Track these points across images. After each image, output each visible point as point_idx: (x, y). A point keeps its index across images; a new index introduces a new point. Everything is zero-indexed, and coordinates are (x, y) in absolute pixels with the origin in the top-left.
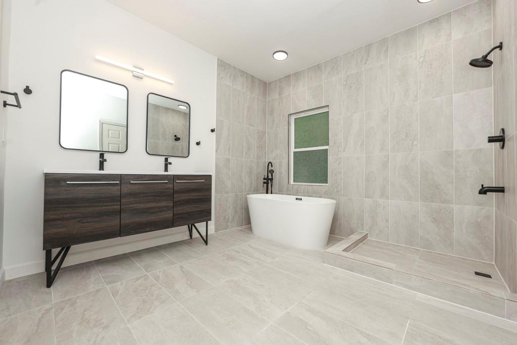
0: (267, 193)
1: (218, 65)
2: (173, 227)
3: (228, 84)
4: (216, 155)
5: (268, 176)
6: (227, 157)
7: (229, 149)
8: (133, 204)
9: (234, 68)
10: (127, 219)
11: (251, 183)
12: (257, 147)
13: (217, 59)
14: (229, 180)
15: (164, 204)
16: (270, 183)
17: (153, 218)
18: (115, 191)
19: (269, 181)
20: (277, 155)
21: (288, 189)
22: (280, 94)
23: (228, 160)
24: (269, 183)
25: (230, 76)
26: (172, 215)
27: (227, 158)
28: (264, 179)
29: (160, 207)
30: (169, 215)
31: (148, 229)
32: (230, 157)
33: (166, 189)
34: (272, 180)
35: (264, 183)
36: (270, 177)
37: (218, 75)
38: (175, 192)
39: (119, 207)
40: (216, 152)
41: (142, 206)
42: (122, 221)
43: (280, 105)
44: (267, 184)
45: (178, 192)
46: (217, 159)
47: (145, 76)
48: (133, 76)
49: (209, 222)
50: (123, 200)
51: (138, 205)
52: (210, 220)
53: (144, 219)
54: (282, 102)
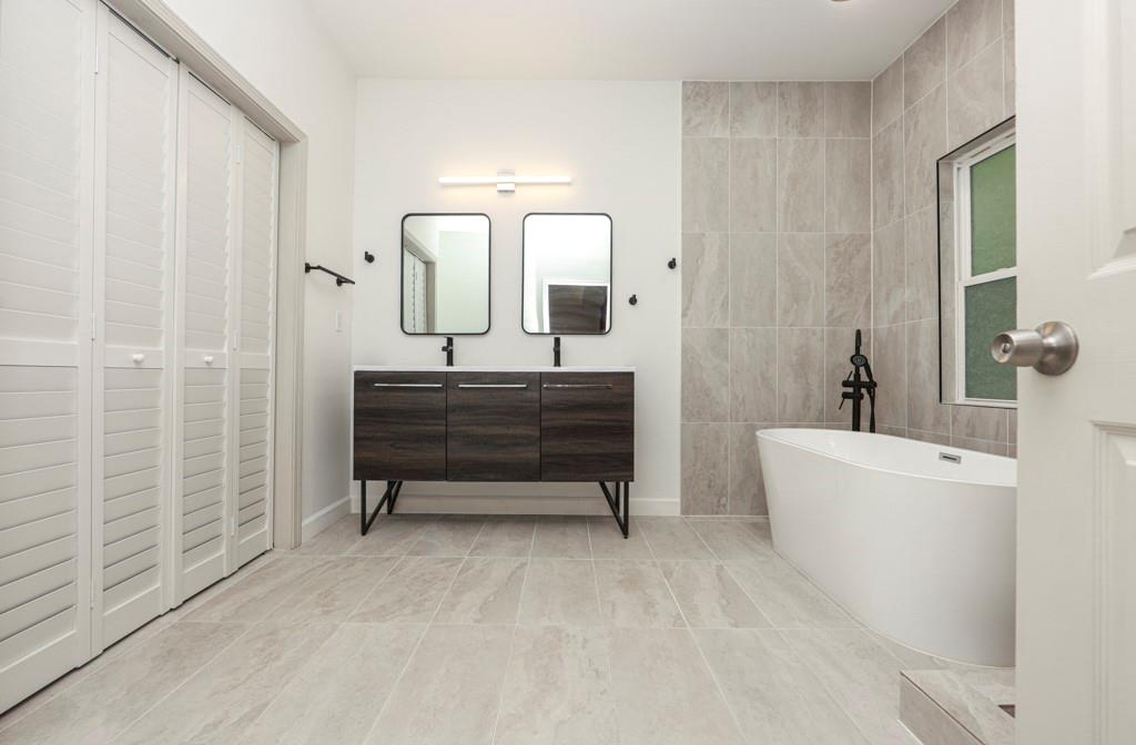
0: (856, 427)
1: (686, 98)
2: (540, 480)
3: (716, 136)
4: (683, 324)
5: (857, 375)
6: (716, 326)
7: (724, 304)
8: (468, 425)
9: (738, 85)
10: (459, 452)
11: (807, 397)
12: (831, 289)
13: (681, 84)
14: (727, 385)
15: (520, 431)
16: (866, 396)
17: (499, 456)
18: (438, 400)
19: (864, 391)
20: (903, 307)
21: (938, 421)
22: (909, 101)
23: (722, 334)
24: (862, 396)
25: (725, 113)
26: (538, 455)
27: (719, 330)
28: (845, 384)
29: (514, 436)
30: (531, 454)
31: (492, 477)
32: (728, 325)
33: (526, 402)
34: (871, 386)
35: (845, 396)
36: (864, 378)
37: (687, 122)
38: (543, 408)
39: (444, 428)
40: (684, 315)
41: (480, 430)
42: (449, 454)
43: (911, 137)
44: (857, 398)
45: (549, 408)
46: (685, 332)
47: (517, 184)
48: (500, 191)
49: (630, 483)
50: (451, 417)
51: (475, 428)
52: (632, 481)
53: (483, 455)
54: (916, 123)
